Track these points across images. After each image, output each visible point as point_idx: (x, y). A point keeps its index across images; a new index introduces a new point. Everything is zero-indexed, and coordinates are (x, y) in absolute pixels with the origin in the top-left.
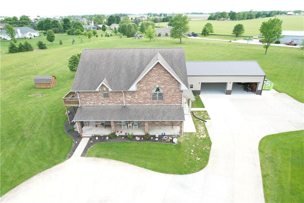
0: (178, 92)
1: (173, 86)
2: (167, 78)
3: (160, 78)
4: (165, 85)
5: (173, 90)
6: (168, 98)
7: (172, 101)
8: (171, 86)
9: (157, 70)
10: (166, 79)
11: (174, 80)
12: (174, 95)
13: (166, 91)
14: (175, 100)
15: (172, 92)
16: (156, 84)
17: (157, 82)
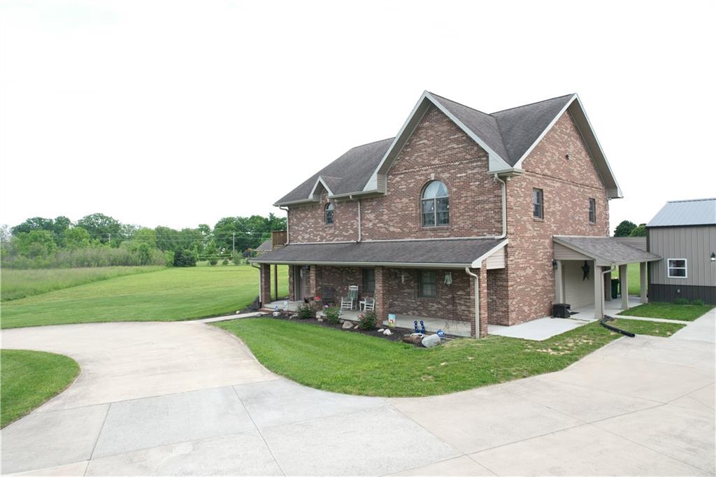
0: (490, 191)
1: (475, 171)
2: (455, 146)
3: (440, 150)
4: (452, 171)
5: (474, 185)
6: (462, 215)
7: (474, 225)
8: (469, 172)
9: (432, 128)
10: (455, 151)
11: (476, 148)
12: (479, 202)
13: (455, 190)
14: (482, 218)
15: (472, 190)
16: (428, 172)
17: (433, 163)
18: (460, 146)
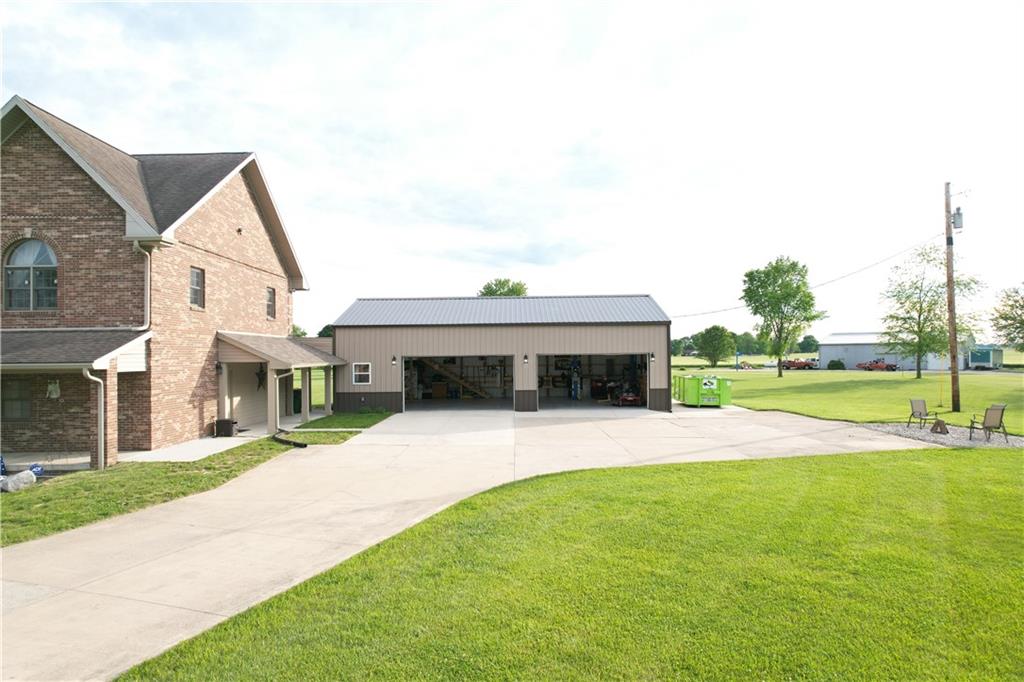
0: (126, 264)
1: (104, 233)
2: (71, 192)
3: (43, 193)
4: (65, 229)
5: (102, 253)
6: (80, 294)
7: (100, 311)
8: (94, 233)
9: (28, 157)
10: (70, 200)
11: (105, 201)
12: (109, 278)
13: (68, 257)
14: (114, 301)
15: (98, 260)
16: (19, 224)
17: (29, 211)
18: (80, 193)
